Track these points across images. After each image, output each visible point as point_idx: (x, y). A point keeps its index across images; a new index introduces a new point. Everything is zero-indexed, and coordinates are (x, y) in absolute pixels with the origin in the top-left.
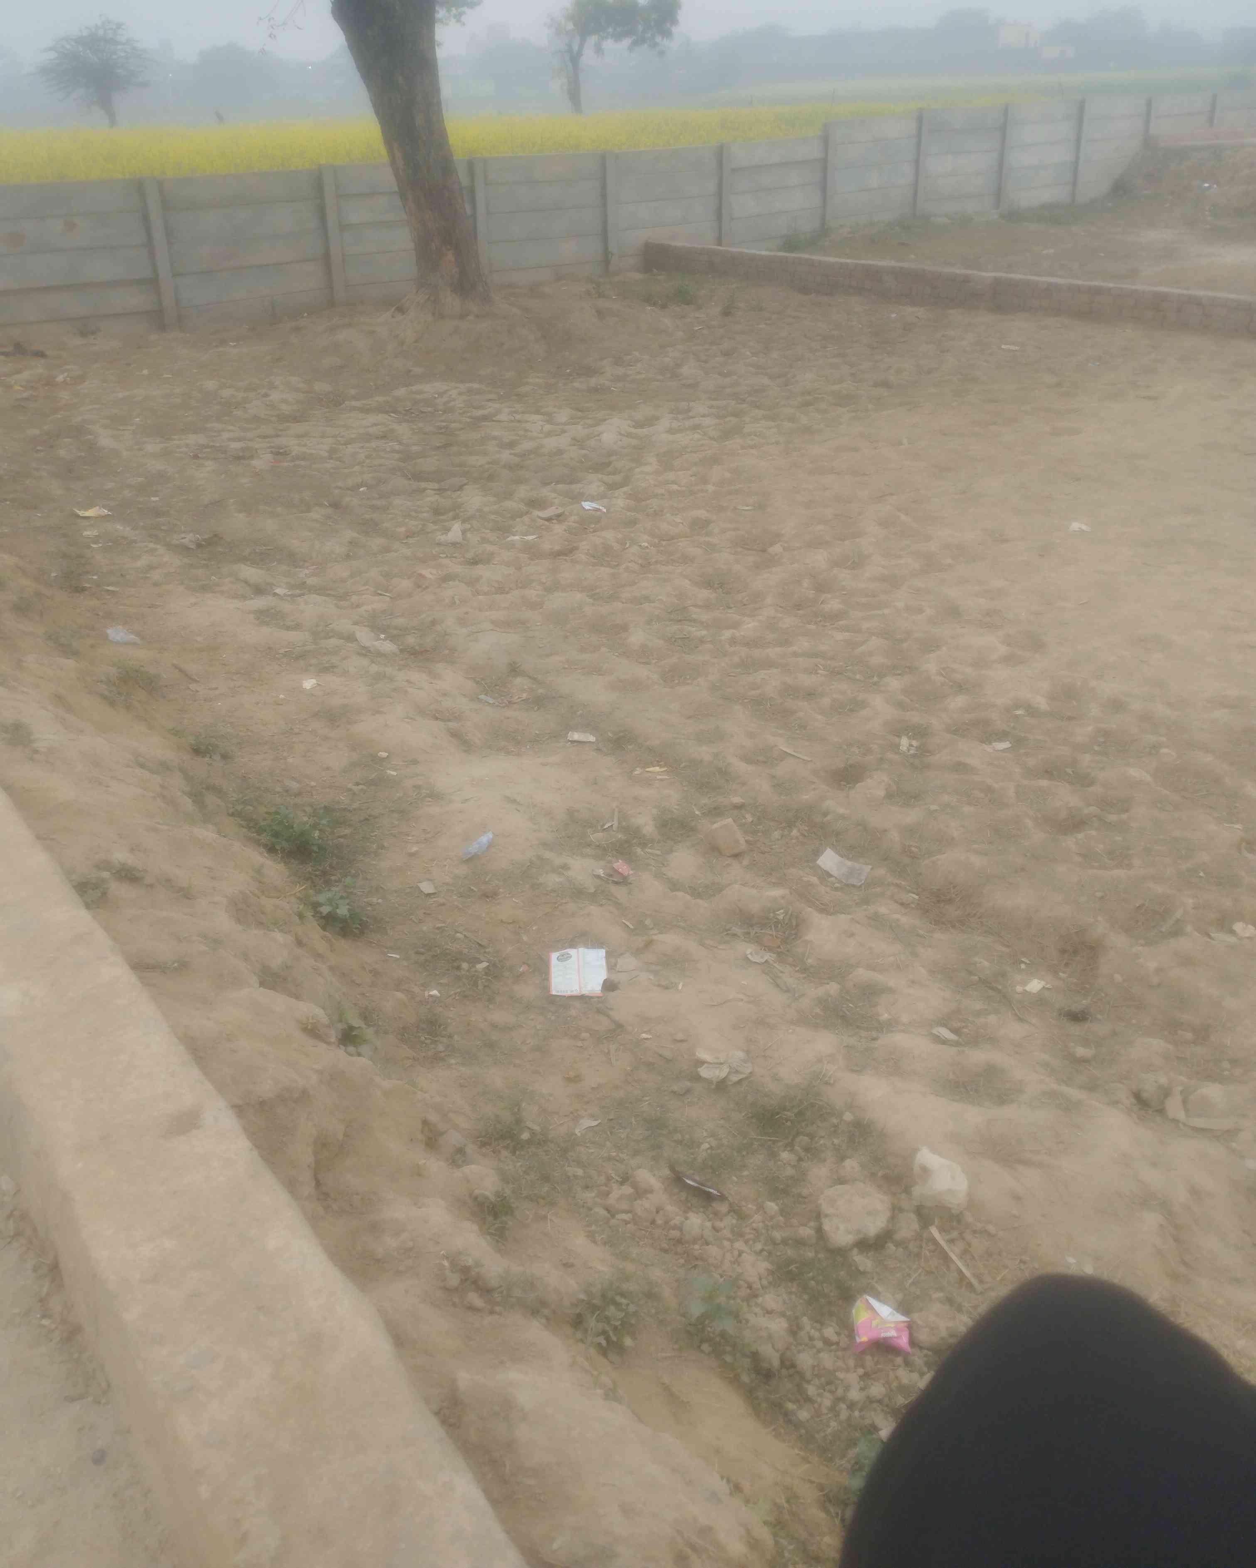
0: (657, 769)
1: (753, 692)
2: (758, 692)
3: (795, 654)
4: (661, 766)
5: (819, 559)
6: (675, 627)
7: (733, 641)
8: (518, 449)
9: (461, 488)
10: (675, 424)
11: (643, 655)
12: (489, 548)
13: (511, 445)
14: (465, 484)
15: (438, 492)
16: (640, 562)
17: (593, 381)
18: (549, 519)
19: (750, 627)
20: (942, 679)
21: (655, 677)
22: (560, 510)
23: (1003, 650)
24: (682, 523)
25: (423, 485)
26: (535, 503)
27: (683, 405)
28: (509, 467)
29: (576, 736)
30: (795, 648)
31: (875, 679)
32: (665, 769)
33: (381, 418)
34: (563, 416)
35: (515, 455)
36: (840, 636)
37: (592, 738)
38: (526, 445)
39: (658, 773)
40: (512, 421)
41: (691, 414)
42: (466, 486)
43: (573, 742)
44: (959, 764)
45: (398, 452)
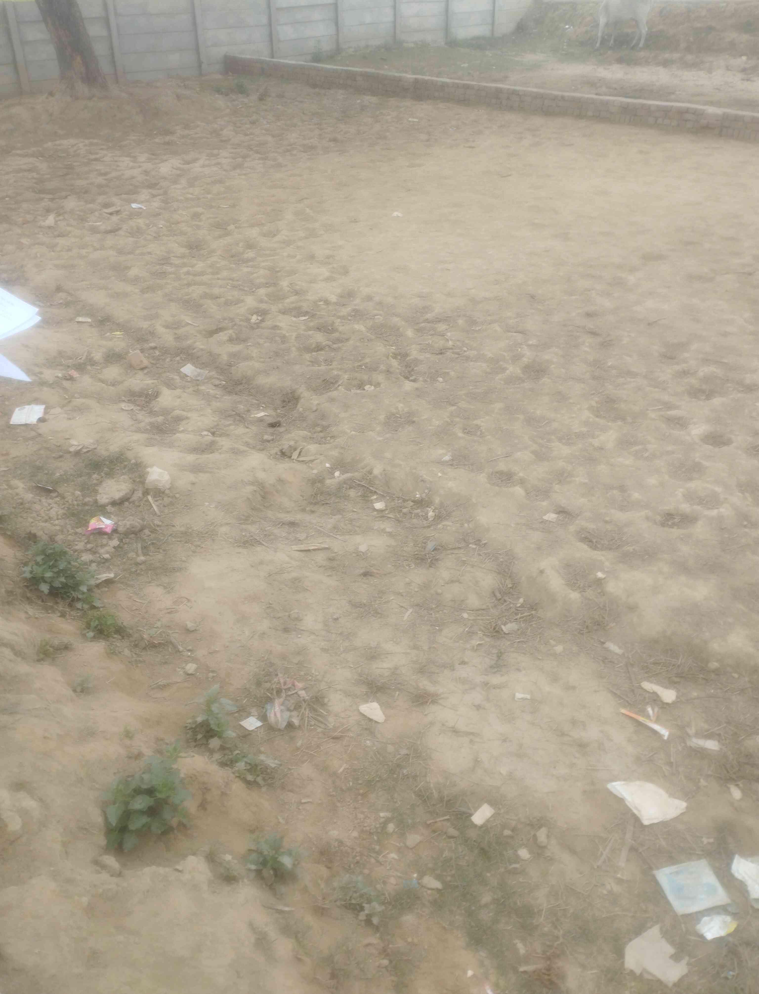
0: (118, 333)
1: (187, 297)
2: (189, 297)
3: (218, 279)
4: (121, 332)
5: (254, 232)
6: (158, 267)
7: (188, 273)
8: (108, 177)
9: (66, 197)
10: (207, 162)
11: (136, 280)
12: (69, 228)
13: (105, 174)
14: (69, 195)
15: (50, 200)
16: (154, 235)
17: (167, 138)
18: (111, 214)
19: (200, 266)
20: (289, 289)
21: (137, 291)
22: (119, 208)
23: (327, 274)
24: (187, 215)
25: (42, 196)
26: (106, 205)
27: (215, 152)
28: (100, 186)
29: (80, 319)
30: (219, 276)
31: (254, 289)
32: (122, 333)
33: (31, 160)
34: (142, 158)
35: (105, 179)
36: (246, 270)
37: (89, 320)
38: (114, 174)
39: (118, 335)
40: (112, 161)
41: (218, 157)
42: (69, 197)
43: (78, 322)
44: (276, 326)
45: (35, 179)
